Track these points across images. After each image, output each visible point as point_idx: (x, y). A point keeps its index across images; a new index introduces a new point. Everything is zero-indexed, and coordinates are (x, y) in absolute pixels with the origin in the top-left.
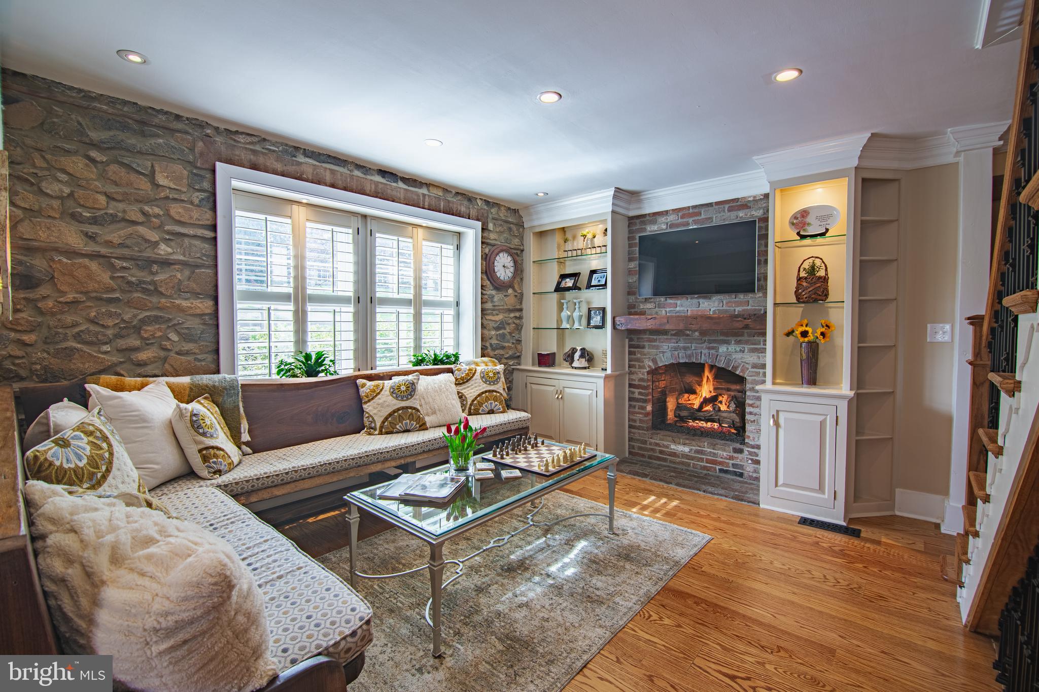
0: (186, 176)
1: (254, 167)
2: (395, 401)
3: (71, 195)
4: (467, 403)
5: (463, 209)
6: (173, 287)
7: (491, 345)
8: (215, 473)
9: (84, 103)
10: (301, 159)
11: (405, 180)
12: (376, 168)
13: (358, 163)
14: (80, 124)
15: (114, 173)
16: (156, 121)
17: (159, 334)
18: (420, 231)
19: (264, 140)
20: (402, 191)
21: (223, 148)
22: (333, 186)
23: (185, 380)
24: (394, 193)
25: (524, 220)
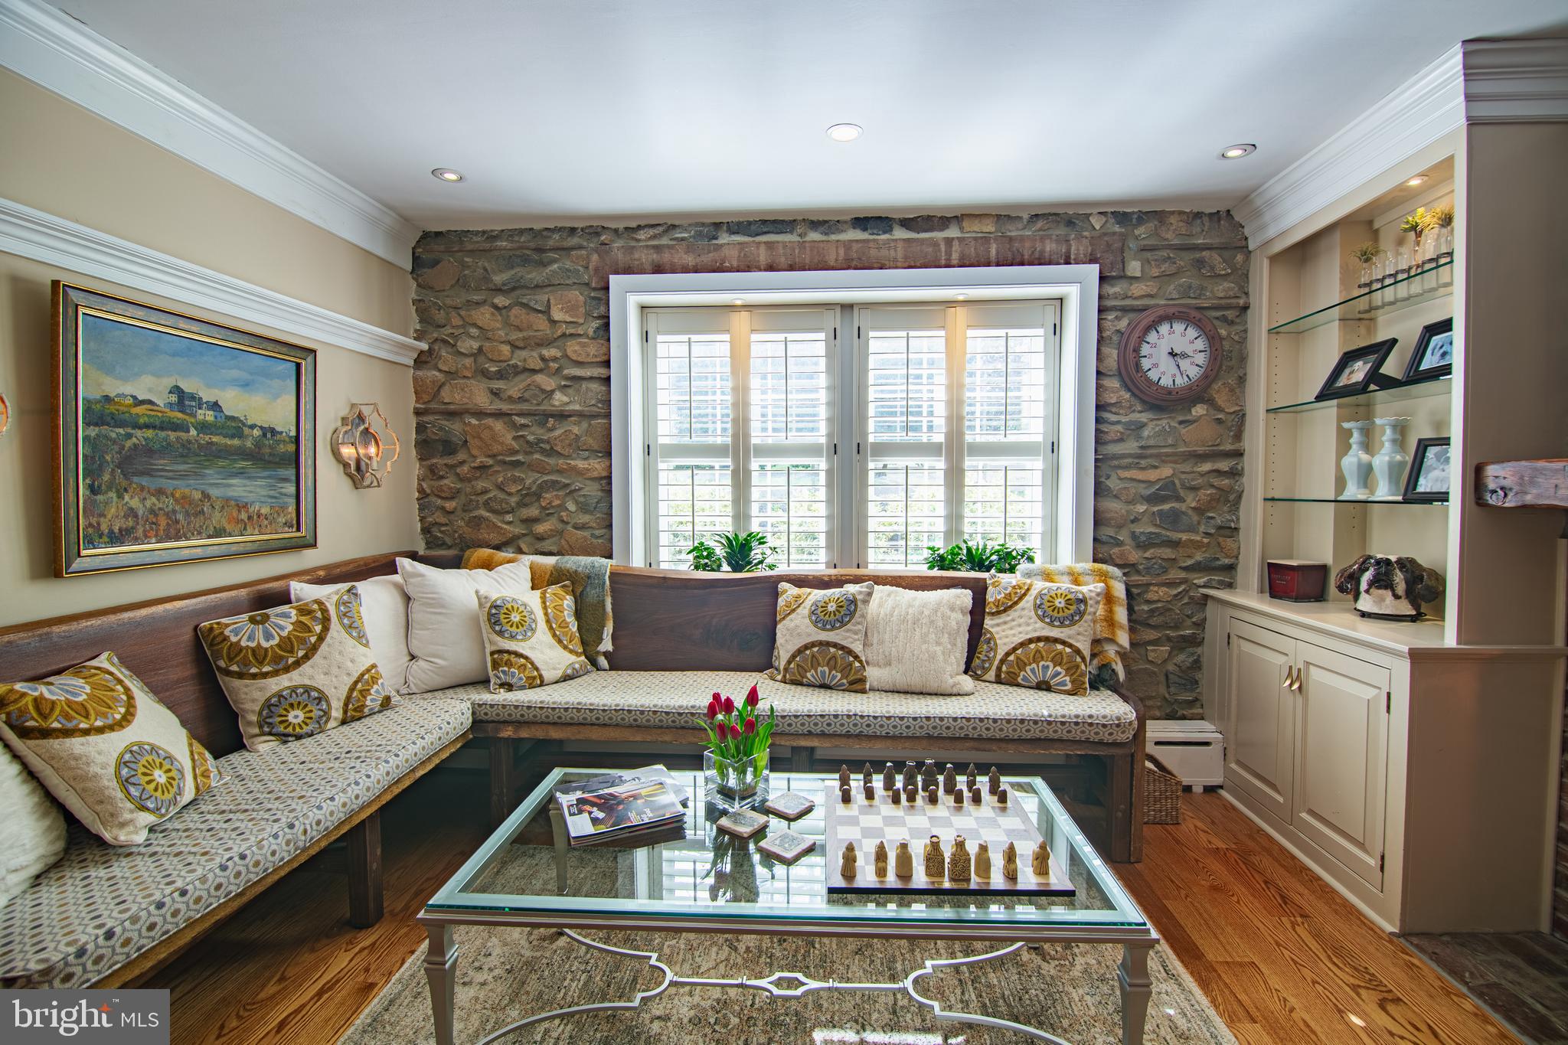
0: (582, 303)
1: (658, 269)
2: (812, 629)
3: (480, 349)
4: (995, 656)
5: (1050, 247)
6: (570, 445)
7: (1134, 536)
8: (502, 685)
9: (487, 246)
10: (724, 238)
11: (907, 223)
12: (848, 218)
13: (814, 218)
14: (486, 270)
15: (516, 317)
16: (551, 243)
17: (557, 502)
18: (961, 313)
19: (674, 226)
20: (900, 245)
21: (620, 256)
22: (771, 268)
23: (550, 561)
24: (884, 252)
25: (1247, 232)
